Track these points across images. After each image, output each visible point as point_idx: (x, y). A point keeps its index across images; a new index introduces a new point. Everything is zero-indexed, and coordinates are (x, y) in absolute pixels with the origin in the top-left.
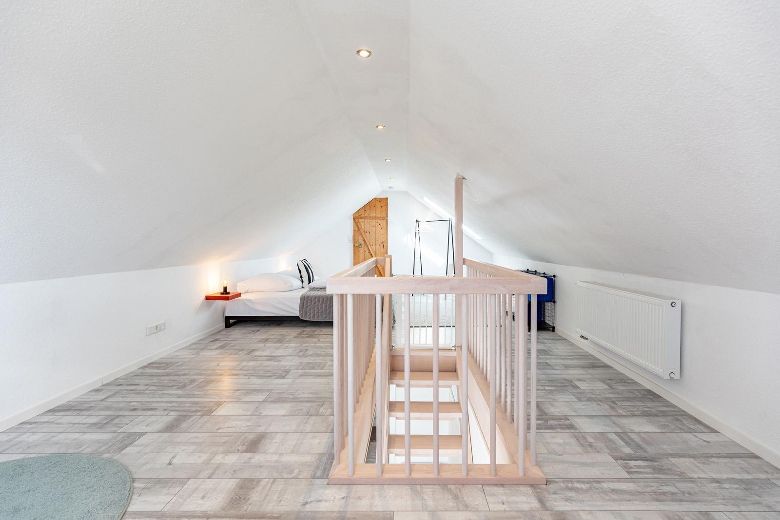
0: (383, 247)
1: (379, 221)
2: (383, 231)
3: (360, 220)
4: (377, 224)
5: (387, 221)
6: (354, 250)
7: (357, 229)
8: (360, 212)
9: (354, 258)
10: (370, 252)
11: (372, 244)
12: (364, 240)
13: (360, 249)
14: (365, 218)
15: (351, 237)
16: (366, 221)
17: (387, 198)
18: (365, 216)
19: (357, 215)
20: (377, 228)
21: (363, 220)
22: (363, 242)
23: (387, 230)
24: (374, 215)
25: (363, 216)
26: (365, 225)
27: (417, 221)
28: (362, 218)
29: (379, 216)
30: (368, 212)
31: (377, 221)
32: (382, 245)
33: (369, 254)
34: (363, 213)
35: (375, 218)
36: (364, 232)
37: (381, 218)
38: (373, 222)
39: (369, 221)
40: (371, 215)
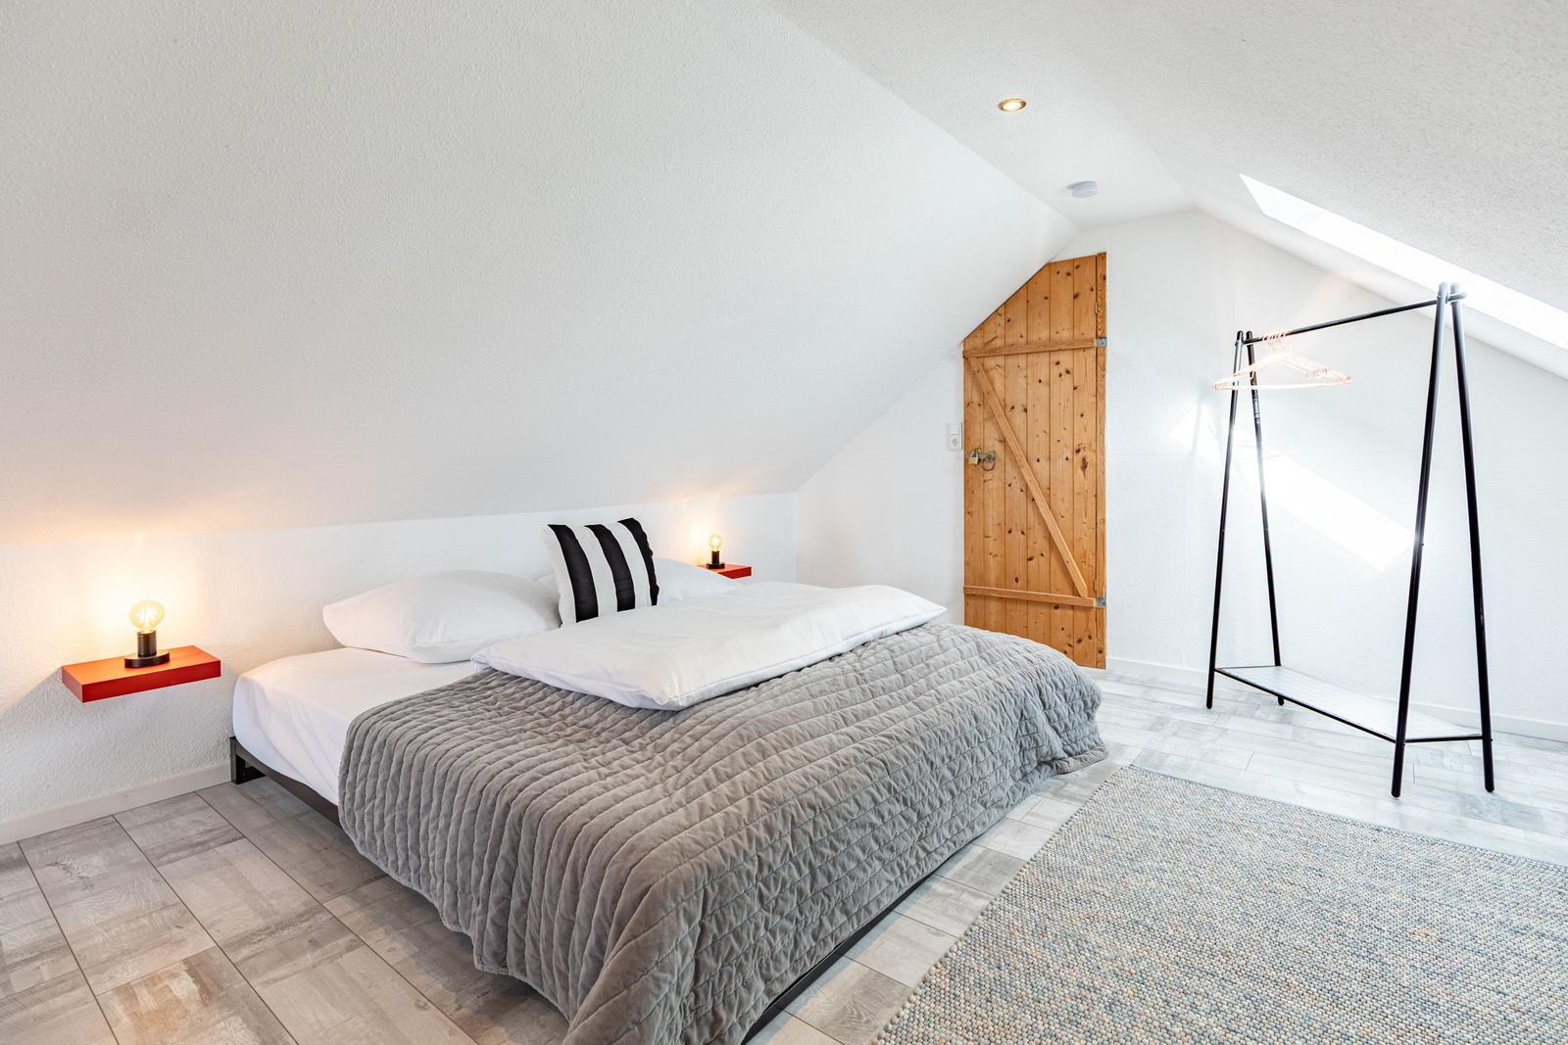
0: (1084, 467)
1: (1066, 359)
2: (1086, 398)
3: (991, 362)
4: (1056, 370)
5: (1100, 356)
6: (966, 482)
7: (976, 399)
8: (990, 328)
9: (968, 512)
10: (1026, 490)
11: (1033, 455)
12: (1003, 441)
13: (988, 475)
14: (1009, 352)
15: (957, 431)
16: (1011, 361)
17: (1101, 257)
18: (1010, 341)
19: (978, 342)
20: (1055, 387)
21: (1000, 361)
22: (998, 448)
23: (1099, 394)
24: (1044, 335)
25: (999, 343)
26: (1014, 381)
27: (1249, 340)
28: (993, 353)
29: (1066, 335)
30: (1019, 327)
31: (1055, 357)
32: (1078, 458)
33: (1023, 495)
34: (1000, 331)
35: (1050, 348)
36: (1004, 407)
37: (1076, 347)
38: (1041, 365)
39: (1022, 361)
40: (1034, 337)
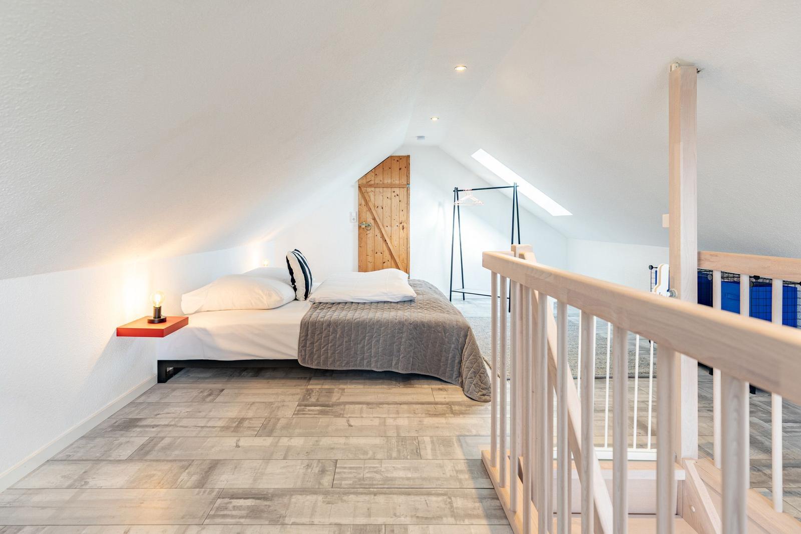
0: (403, 229)
1: (397, 191)
2: (403, 205)
3: (369, 189)
4: (393, 194)
5: (408, 190)
6: (359, 234)
7: (363, 203)
8: (368, 176)
9: (360, 246)
10: (383, 236)
11: (385, 224)
12: (374, 219)
13: (368, 232)
14: (376, 186)
15: (355, 215)
16: (377, 190)
17: (409, 156)
18: (376, 182)
19: (364, 181)
20: (393, 200)
21: (373, 189)
22: (372, 222)
23: (408, 203)
24: (389, 181)
25: (372, 182)
26: (378, 197)
27: (457, 190)
28: (371, 186)
29: (397, 182)
30: (380, 177)
31: (393, 189)
32: (401, 226)
33: (381, 239)
34: (373, 178)
35: (391, 186)
36: (375, 207)
37: (400, 186)
38: (388, 192)
39: (381, 190)
40: (386, 182)
